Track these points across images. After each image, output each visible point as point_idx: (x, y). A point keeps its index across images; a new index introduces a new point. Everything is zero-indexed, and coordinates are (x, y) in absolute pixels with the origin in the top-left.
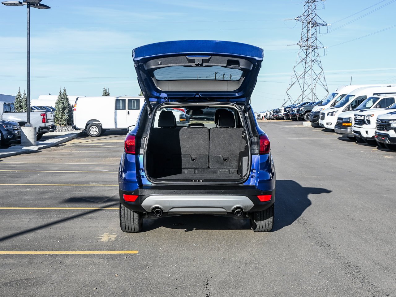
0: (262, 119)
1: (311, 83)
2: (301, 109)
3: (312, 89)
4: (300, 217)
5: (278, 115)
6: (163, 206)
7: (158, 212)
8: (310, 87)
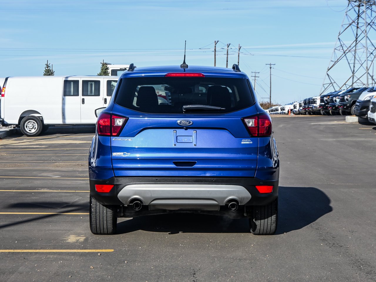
0: (288, 114)
1: (365, 59)
2: (346, 97)
3: (367, 67)
4: (314, 223)
5: (312, 108)
6: (143, 197)
7: (137, 205)
8: (365, 65)
